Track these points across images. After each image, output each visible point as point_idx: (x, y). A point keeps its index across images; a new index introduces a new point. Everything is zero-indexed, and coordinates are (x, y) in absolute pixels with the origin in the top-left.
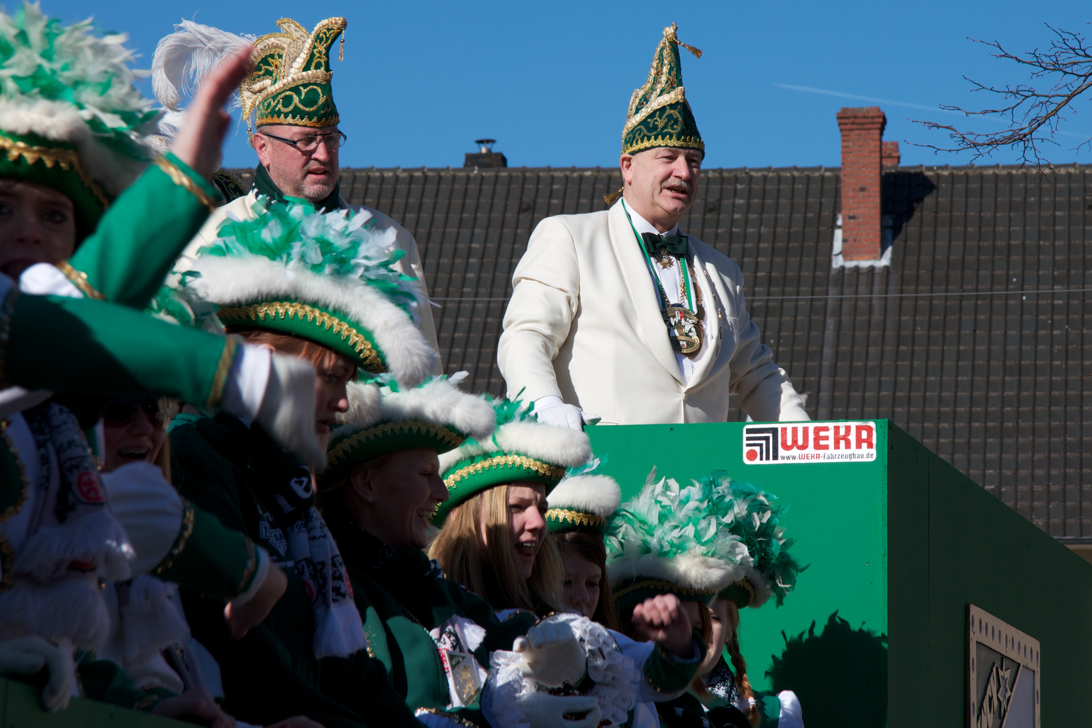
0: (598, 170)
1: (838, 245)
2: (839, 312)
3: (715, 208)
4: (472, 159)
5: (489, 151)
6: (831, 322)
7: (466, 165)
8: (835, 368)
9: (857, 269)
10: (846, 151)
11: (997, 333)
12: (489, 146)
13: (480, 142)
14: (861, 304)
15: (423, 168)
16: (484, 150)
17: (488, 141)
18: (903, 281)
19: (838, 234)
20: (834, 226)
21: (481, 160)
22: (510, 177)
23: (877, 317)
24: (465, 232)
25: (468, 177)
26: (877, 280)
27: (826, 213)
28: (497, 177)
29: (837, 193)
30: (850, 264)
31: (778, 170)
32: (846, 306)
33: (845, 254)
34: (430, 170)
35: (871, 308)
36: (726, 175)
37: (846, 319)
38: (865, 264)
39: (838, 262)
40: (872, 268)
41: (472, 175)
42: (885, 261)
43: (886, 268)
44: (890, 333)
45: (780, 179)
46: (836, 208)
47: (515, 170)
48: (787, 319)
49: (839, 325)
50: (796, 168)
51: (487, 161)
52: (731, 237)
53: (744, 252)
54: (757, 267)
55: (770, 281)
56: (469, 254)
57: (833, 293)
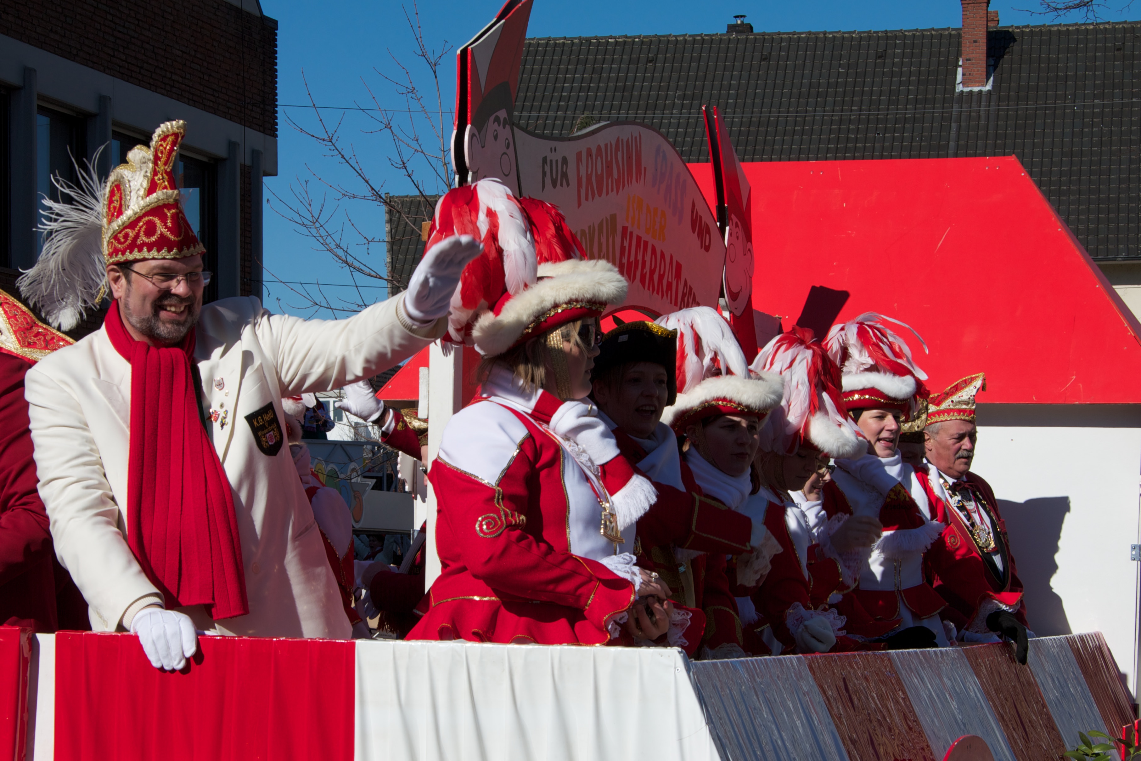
0: (810, 33)
1: (959, 78)
2: (959, 120)
3: (881, 56)
4: (732, 28)
5: (742, 22)
6: (954, 126)
7: (727, 32)
9: (971, 92)
10: (965, 18)
11: (1058, 131)
12: (742, 19)
13: (736, 17)
14: (973, 114)
15: (702, 34)
16: (739, 22)
17: (741, 16)
18: (999, 99)
19: (960, 70)
20: (957, 66)
21: (737, 28)
22: (756, 38)
23: (983, 122)
24: (727, 74)
25: (730, 39)
26: (984, 99)
27: (952, 58)
28: (747, 38)
29: (959, 45)
30: (967, 89)
31: (922, 31)
32: (964, 116)
33: (963, 83)
34: (706, 35)
35: (979, 117)
36: (889, 34)
37: (963, 124)
38: (976, 89)
39: (959, 88)
40: (980, 92)
41: (732, 38)
42: (988, 87)
44: (991, 132)
45: (923, 36)
46: (958, 54)
47: (758, 34)
48: (927, 125)
49: (959, 128)
50: (933, 29)
51: (740, 29)
52: (892, 74)
53: (901, 83)
54: (908, 92)
55: (916, 101)
56: (730, 88)
57: (956, 108)
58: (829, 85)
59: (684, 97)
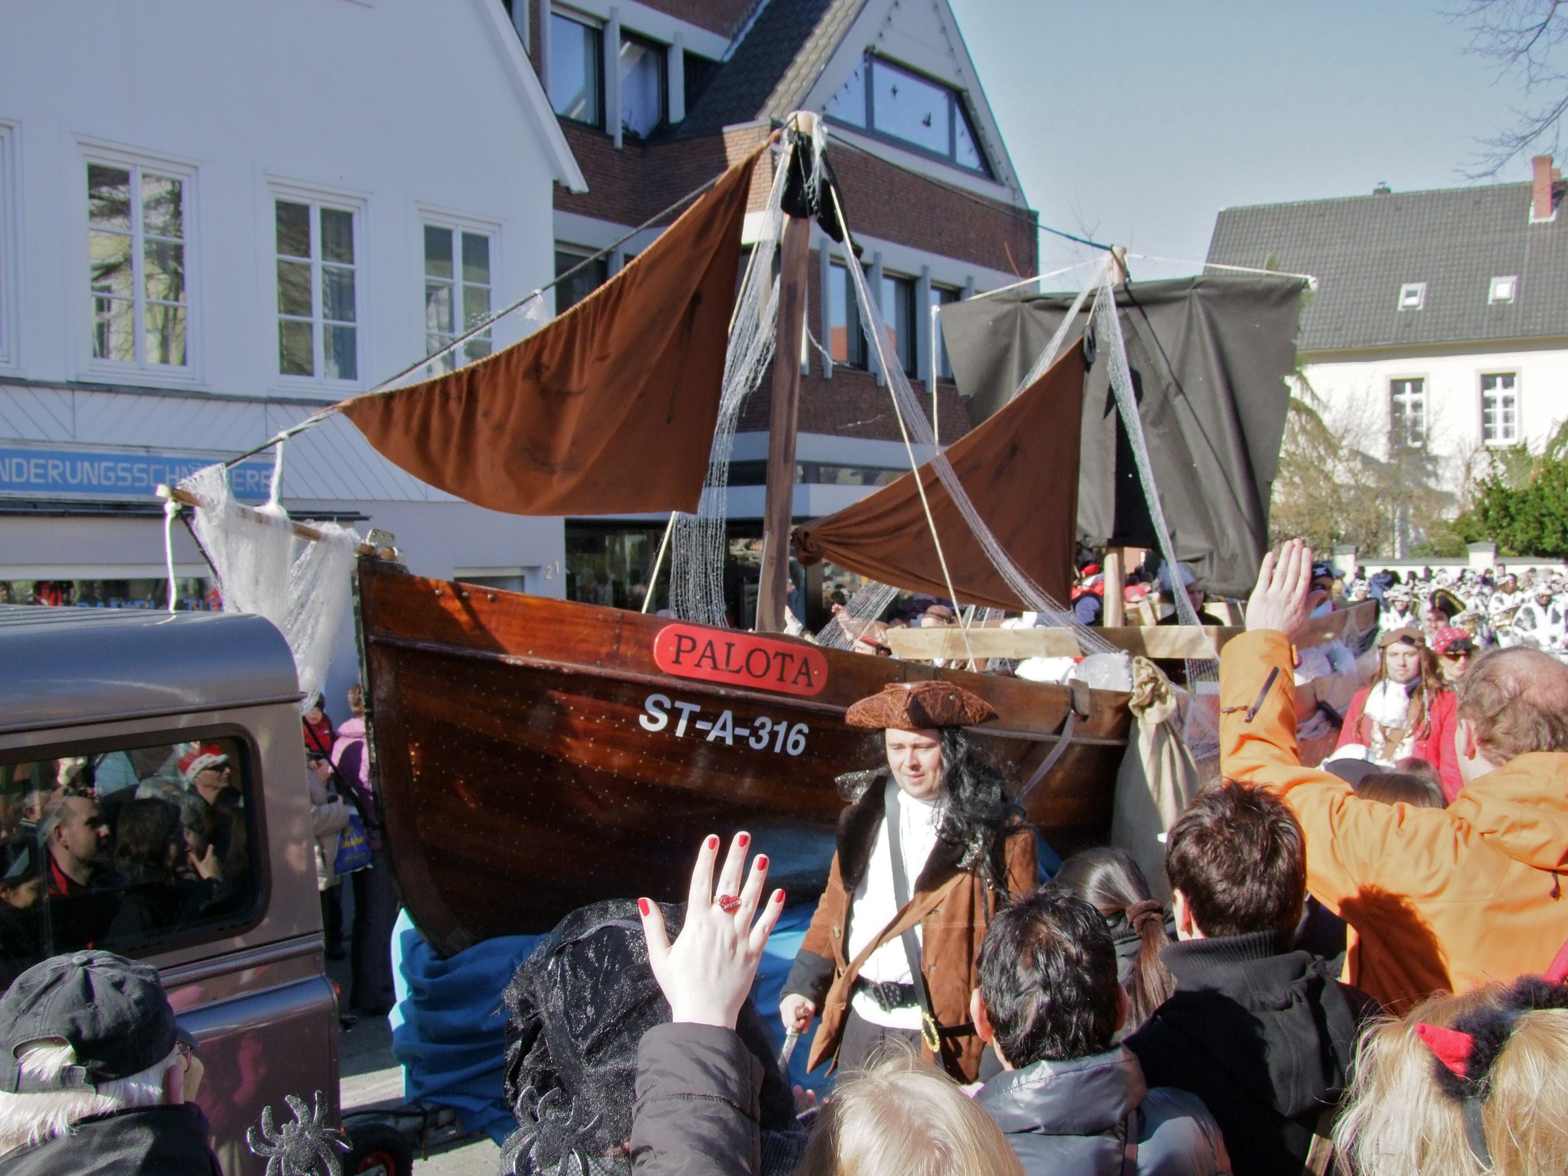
0: (1428, 191)
1: (1532, 214)
2: (1532, 242)
3: (1478, 203)
4: (1376, 191)
5: (1383, 187)
6: (1528, 246)
7: (1373, 194)
8: (1529, 265)
9: (1540, 224)
10: (1535, 175)
12: (1383, 185)
13: (1380, 183)
14: (1541, 238)
16: (1381, 187)
18: (1560, 226)
19: (1532, 209)
20: (1530, 205)
21: (1380, 191)
23: (1548, 242)
24: (1373, 221)
25: (1374, 199)
26: (1549, 227)
27: (1527, 201)
28: (1386, 197)
29: (1531, 192)
30: (1537, 221)
31: (1506, 185)
32: (1535, 239)
33: (1536, 216)
34: (1358, 197)
35: (1545, 239)
36: (1483, 189)
37: (1534, 244)
38: (1544, 220)
39: (1532, 220)
40: (1546, 223)
41: (1376, 198)
42: (1552, 218)
43: (1553, 223)
44: (1553, 248)
45: (1507, 188)
46: (1531, 199)
47: (1394, 194)
48: (1509, 246)
49: (1531, 247)
50: (1514, 183)
51: (1382, 191)
52: (1485, 214)
53: (1491, 220)
54: (1496, 226)
55: (1502, 231)
56: (1374, 229)
57: (1529, 234)
58: (1441, 224)
59: (1343, 237)
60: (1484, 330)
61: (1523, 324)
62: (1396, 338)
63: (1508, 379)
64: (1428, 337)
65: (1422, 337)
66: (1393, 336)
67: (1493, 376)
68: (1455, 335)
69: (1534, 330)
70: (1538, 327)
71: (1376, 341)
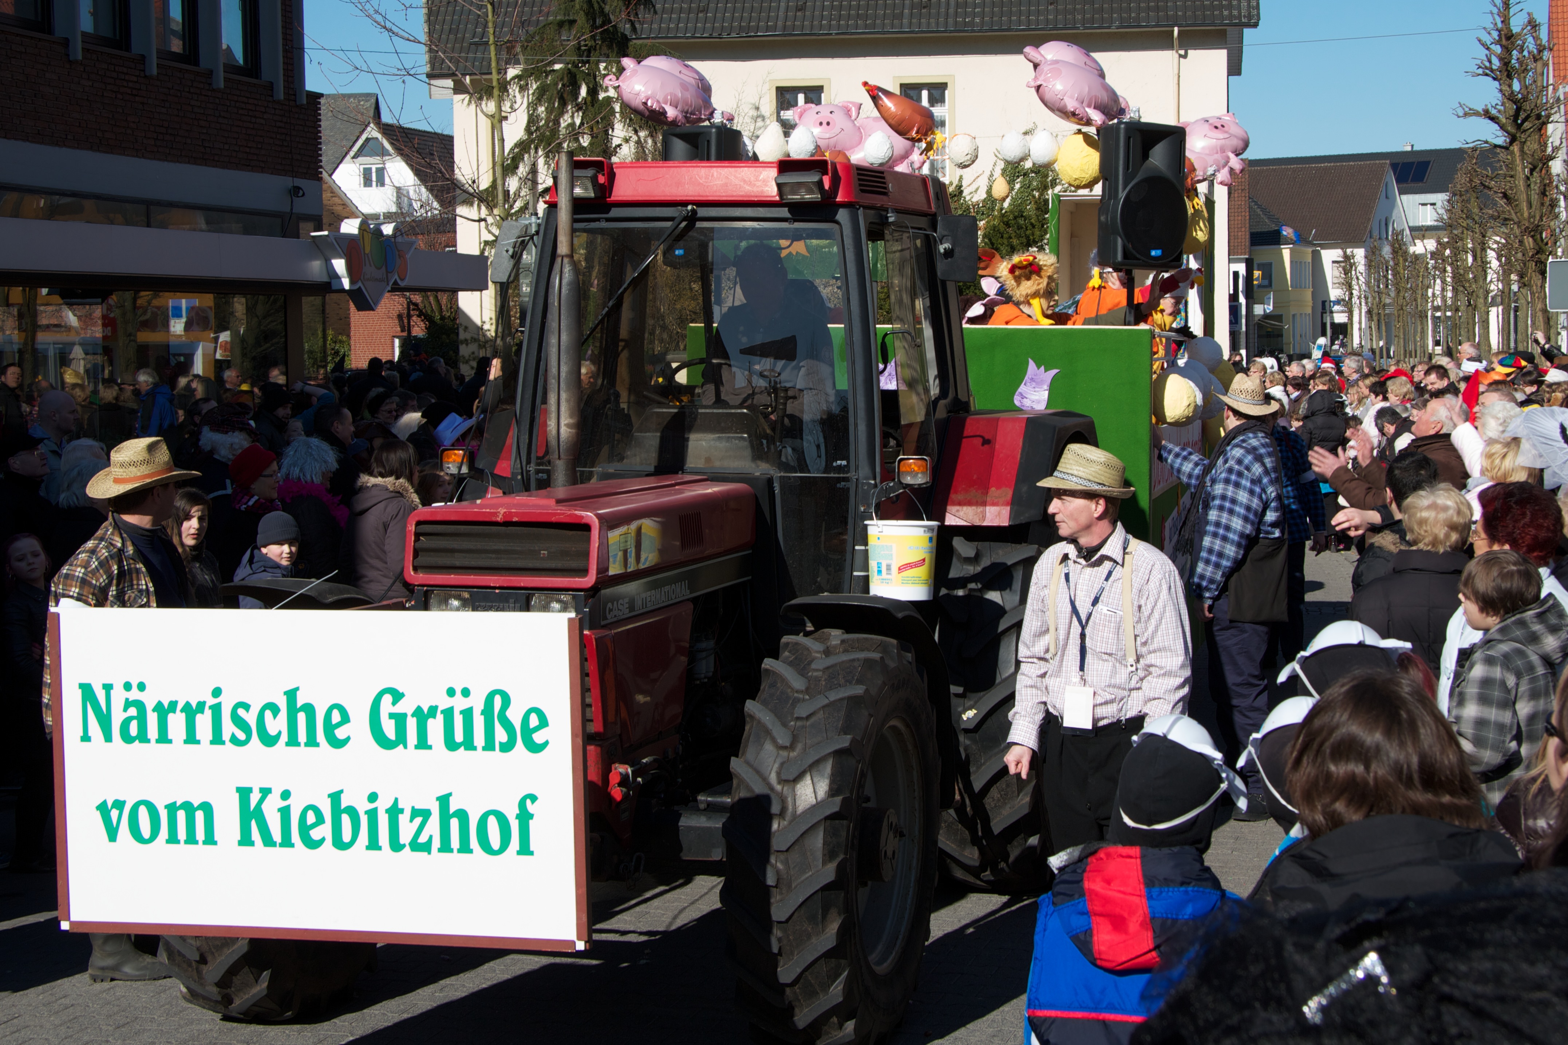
60: (905, 21)
61: (956, 14)
62: (785, 27)
63: (938, 91)
64: (830, 27)
65: (821, 27)
66: (780, 23)
67: (918, 87)
68: (866, 27)
69: (972, 23)
70: (977, 20)
71: (758, 29)
